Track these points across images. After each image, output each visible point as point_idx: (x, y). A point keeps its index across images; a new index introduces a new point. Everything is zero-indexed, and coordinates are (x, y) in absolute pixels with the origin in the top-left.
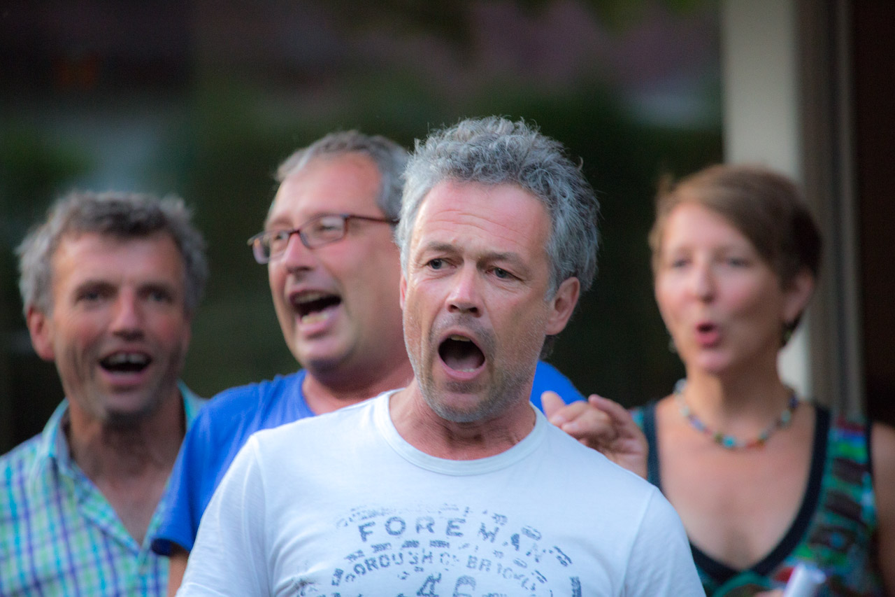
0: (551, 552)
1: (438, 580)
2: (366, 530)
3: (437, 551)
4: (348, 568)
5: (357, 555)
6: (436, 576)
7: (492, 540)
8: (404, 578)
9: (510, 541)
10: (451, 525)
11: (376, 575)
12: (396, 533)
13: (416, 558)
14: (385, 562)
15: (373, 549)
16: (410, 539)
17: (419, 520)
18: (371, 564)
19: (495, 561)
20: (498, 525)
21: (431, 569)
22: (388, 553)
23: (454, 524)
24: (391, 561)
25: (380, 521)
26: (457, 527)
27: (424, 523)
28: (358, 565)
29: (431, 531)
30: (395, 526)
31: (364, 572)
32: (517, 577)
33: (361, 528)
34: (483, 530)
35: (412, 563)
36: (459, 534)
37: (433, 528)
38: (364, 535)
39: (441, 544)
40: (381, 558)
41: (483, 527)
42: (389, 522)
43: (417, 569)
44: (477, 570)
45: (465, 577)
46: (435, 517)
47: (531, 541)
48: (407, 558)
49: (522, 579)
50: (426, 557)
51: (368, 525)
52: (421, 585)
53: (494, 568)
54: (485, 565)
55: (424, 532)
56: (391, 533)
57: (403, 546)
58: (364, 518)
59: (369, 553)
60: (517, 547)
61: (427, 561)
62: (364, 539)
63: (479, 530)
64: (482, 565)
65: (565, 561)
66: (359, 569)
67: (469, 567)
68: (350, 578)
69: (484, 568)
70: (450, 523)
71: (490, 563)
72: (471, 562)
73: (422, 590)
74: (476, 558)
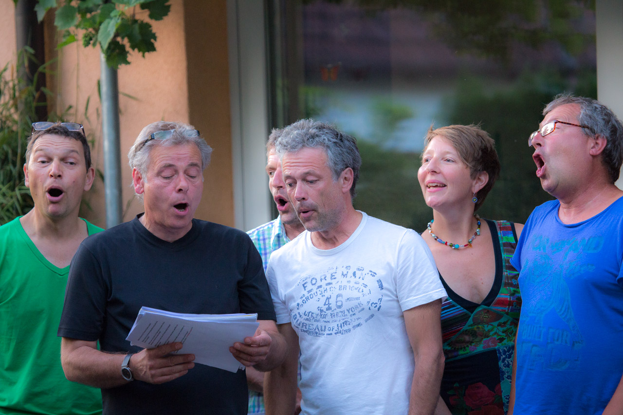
0: (368, 274)
1: (330, 298)
2: (305, 285)
4: (301, 302)
5: (303, 296)
7: (347, 277)
8: (319, 301)
9: (352, 276)
10: (332, 276)
12: (315, 284)
13: (322, 292)
15: (308, 293)
16: (319, 285)
21: (327, 294)
22: (312, 293)
24: (314, 296)
25: (309, 280)
26: (334, 276)
28: (303, 300)
30: (314, 281)
31: (306, 303)
33: (303, 285)
35: (321, 294)
37: (326, 278)
40: (310, 295)
41: (342, 273)
42: (311, 281)
44: (342, 291)
45: (339, 294)
46: (326, 273)
47: (360, 272)
48: (319, 293)
49: (358, 289)
50: (325, 290)
51: (305, 283)
52: (325, 301)
54: (345, 288)
55: (324, 281)
56: (313, 285)
57: (317, 289)
58: (304, 281)
59: (307, 295)
61: (326, 292)
65: (374, 274)
67: (339, 290)
68: (302, 305)
70: (332, 274)
72: (340, 288)
73: (325, 303)
74: (341, 286)
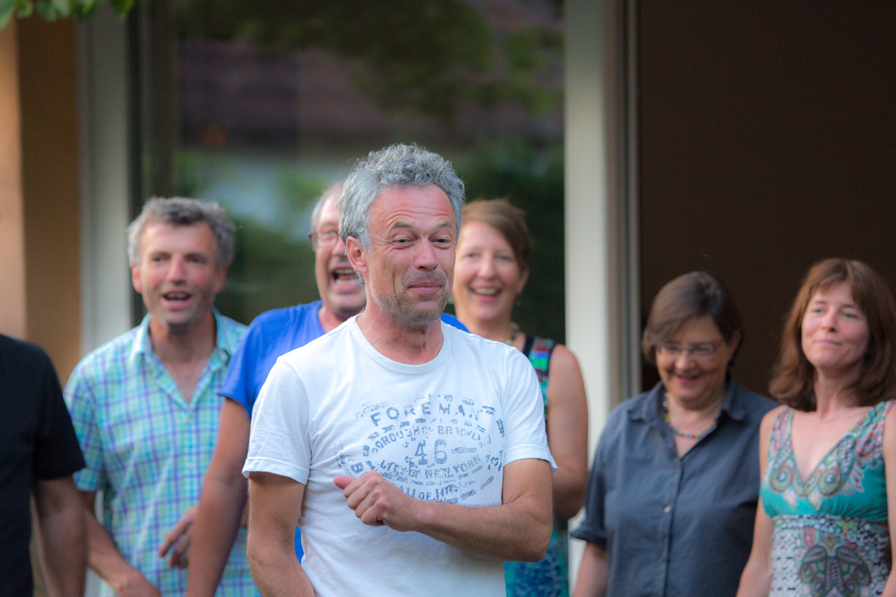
0: (482, 410)
2: (376, 418)
3: (421, 425)
4: (372, 445)
5: (375, 435)
6: (422, 443)
7: (449, 413)
8: (406, 447)
11: (390, 447)
14: (393, 438)
15: (384, 431)
16: (403, 420)
17: (405, 408)
18: (385, 440)
19: (454, 426)
20: (449, 402)
23: (426, 406)
27: (409, 410)
28: (377, 442)
29: (414, 414)
30: (393, 414)
31: (383, 447)
32: (469, 434)
33: (372, 417)
34: (441, 408)
35: (409, 436)
36: (429, 413)
37: (414, 411)
38: (375, 422)
39: (422, 420)
40: (390, 435)
41: (441, 405)
42: (388, 412)
43: (412, 439)
45: (439, 440)
47: (470, 407)
50: (416, 431)
51: (376, 415)
52: (416, 450)
53: (454, 431)
57: (401, 426)
58: (372, 410)
60: (464, 414)
62: (377, 425)
63: (439, 408)
64: (447, 431)
65: (491, 412)
66: (378, 444)
67: (439, 433)
68: (375, 450)
69: (449, 432)
70: (423, 406)
71: (451, 429)
72: (440, 429)
74: (442, 427)
